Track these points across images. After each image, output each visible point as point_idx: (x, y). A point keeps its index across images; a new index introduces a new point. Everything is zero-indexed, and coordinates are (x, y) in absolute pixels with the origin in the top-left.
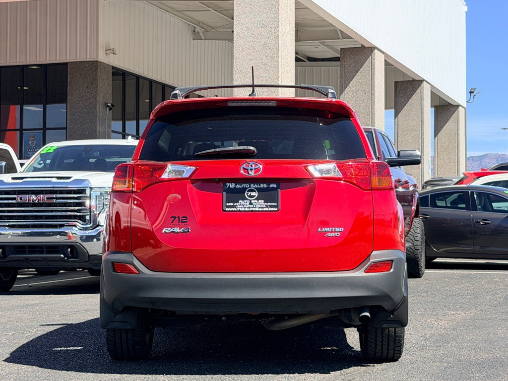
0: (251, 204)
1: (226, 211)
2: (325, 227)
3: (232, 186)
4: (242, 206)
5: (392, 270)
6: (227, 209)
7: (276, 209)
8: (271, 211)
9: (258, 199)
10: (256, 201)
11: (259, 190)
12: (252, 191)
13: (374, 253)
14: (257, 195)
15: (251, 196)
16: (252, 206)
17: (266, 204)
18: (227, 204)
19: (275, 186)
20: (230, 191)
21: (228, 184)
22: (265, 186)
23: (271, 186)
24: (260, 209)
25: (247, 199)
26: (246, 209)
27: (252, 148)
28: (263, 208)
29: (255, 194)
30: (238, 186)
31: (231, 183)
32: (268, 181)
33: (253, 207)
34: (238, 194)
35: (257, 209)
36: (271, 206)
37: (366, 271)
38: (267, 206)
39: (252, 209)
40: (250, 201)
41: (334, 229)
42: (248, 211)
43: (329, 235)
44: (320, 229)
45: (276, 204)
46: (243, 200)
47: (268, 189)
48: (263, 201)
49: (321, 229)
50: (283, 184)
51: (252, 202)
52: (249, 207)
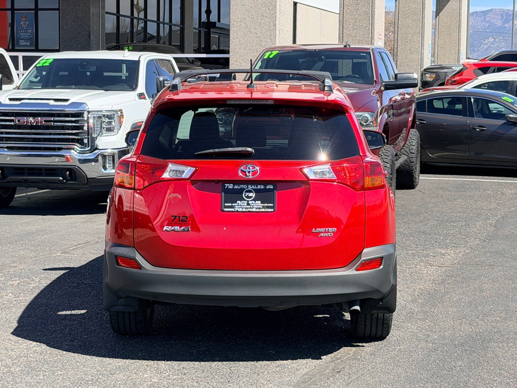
0: (248, 204)
1: (224, 211)
2: (319, 228)
3: (231, 186)
4: (240, 206)
5: (381, 267)
6: (225, 210)
7: (272, 210)
8: (268, 212)
9: (255, 200)
10: (254, 202)
11: (257, 191)
12: (250, 191)
13: (365, 250)
14: (254, 196)
15: (248, 197)
16: (249, 207)
17: (262, 205)
18: (226, 204)
19: (272, 187)
20: (227, 191)
21: (227, 185)
22: (262, 187)
23: (268, 187)
24: (257, 210)
25: (245, 200)
26: (244, 210)
27: (250, 149)
28: (260, 208)
29: (253, 195)
30: (236, 187)
31: (230, 184)
32: (265, 183)
33: (250, 208)
34: (236, 195)
35: (254, 210)
36: (268, 207)
37: (357, 270)
38: (263, 207)
39: (249, 210)
40: (248, 201)
41: (327, 229)
42: (246, 212)
43: (322, 235)
44: (314, 229)
45: (272, 205)
46: (241, 201)
47: (265, 190)
48: (260, 202)
49: (315, 230)
50: (278, 185)
51: (250, 202)
52: (246, 208)
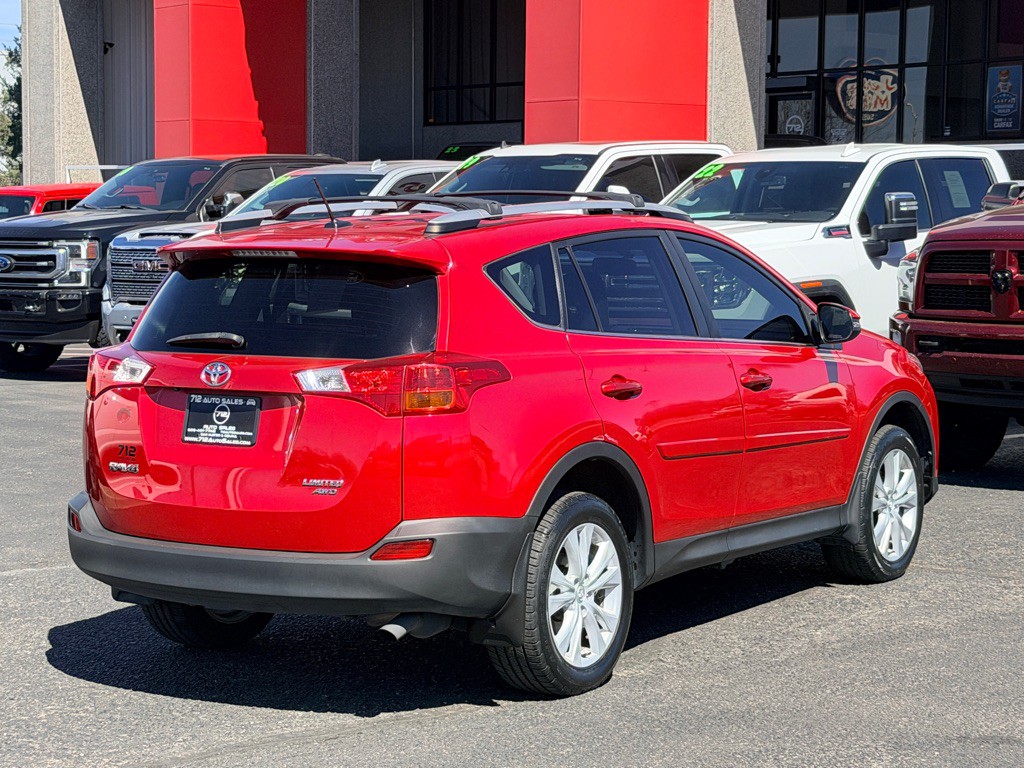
0: (218, 431)
1: (183, 441)
2: (314, 479)
3: (198, 399)
4: (207, 434)
5: (429, 557)
6: (187, 439)
7: (249, 443)
8: (243, 446)
9: (227, 424)
10: (225, 427)
11: (233, 409)
12: (223, 409)
13: (405, 523)
14: (228, 417)
15: (220, 419)
16: (218, 435)
17: (238, 433)
18: (189, 430)
19: (254, 403)
20: (193, 407)
21: (193, 396)
22: (241, 402)
23: (248, 403)
24: (229, 442)
25: (214, 424)
26: (211, 441)
27: (235, 337)
28: (232, 439)
29: (226, 415)
30: (206, 401)
31: (197, 394)
32: (245, 395)
33: (220, 438)
34: (203, 415)
35: (224, 441)
36: (244, 438)
37: (373, 557)
38: (239, 438)
39: (218, 441)
40: (218, 426)
41: (327, 481)
42: (212, 444)
43: (320, 491)
44: (305, 480)
45: (251, 434)
46: (209, 424)
47: (245, 408)
48: (234, 428)
49: (308, 481)
50: (265, 399)
51: (221, 428)
52: (214, 438)
